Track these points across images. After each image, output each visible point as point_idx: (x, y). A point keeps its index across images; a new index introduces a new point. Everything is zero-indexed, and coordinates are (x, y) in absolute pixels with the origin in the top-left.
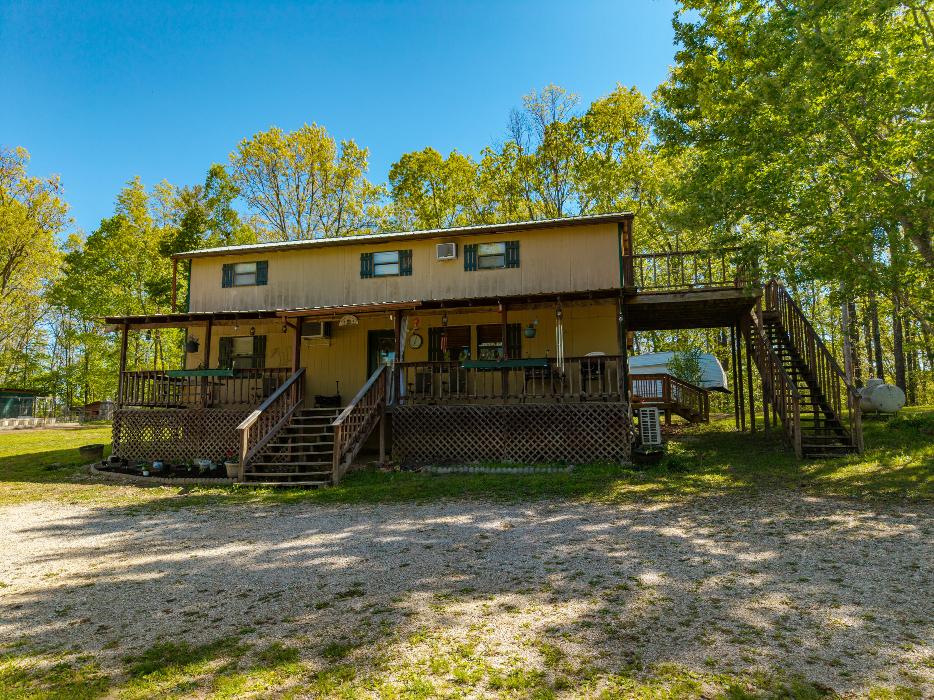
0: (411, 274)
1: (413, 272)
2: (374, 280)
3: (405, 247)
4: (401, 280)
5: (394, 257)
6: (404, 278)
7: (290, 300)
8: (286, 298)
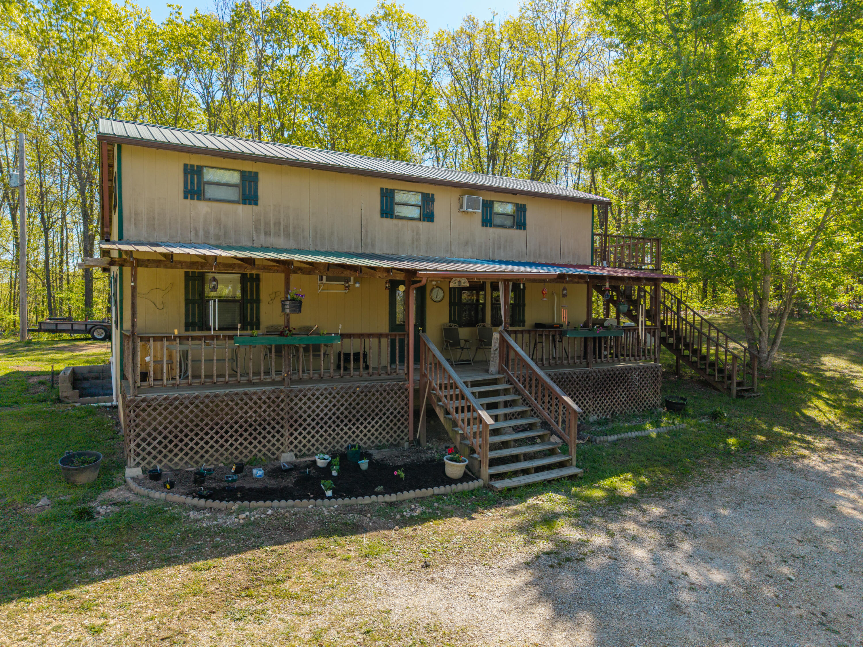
0: (432, 221)
1: (435, 219)
2: (395, 221)
3: (428, 190)
4: (423, 225)
5: (417, 199)
6: (425, 223)
7: (291, 231)
8: (286, 227)
